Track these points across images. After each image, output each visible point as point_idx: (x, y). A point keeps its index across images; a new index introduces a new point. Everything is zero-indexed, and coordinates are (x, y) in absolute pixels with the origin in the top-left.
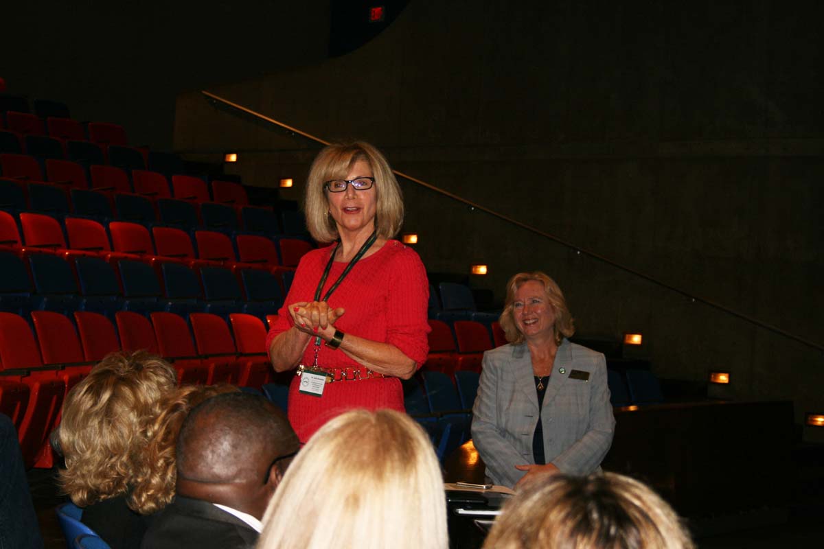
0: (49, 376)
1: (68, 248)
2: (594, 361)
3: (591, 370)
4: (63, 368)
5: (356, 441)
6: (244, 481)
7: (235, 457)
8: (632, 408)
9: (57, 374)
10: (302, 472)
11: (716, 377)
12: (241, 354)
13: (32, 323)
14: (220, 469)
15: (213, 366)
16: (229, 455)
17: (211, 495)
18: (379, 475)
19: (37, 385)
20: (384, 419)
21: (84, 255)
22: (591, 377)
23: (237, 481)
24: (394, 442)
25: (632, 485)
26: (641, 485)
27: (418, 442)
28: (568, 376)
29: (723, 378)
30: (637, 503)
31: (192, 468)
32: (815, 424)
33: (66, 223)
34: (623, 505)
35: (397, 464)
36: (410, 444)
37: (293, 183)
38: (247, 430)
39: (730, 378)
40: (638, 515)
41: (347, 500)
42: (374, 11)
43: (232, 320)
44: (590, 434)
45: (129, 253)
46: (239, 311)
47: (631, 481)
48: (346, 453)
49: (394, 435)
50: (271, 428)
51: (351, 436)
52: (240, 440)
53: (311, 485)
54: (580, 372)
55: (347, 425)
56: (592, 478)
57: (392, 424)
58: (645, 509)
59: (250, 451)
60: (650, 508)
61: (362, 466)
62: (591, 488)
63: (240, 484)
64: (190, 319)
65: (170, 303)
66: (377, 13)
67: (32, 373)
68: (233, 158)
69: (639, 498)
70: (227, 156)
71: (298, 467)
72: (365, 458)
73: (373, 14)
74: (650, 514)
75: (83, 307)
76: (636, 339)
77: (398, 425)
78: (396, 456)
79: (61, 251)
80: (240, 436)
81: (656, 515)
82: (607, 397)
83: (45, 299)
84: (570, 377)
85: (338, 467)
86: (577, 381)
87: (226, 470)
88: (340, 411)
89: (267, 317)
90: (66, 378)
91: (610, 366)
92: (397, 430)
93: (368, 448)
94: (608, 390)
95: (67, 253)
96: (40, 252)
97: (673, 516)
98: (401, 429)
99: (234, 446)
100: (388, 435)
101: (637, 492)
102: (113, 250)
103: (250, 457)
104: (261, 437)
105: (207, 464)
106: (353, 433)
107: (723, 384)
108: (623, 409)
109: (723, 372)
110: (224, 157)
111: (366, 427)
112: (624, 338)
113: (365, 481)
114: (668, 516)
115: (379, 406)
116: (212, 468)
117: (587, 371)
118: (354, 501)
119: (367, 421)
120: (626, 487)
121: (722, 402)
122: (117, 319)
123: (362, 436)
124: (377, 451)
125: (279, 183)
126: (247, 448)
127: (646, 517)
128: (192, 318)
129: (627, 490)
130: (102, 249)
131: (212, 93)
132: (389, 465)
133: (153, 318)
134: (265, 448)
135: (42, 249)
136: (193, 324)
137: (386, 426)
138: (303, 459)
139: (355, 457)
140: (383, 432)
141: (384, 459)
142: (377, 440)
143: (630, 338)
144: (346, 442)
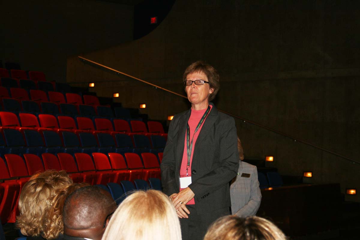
0: (13, 182)
1: (21, 126)
2: (252, 169)
3: (251, 173)
4: (19, 179)
5: (139, 206)
6: (95, 227)
7: (90, 218)
8: (270, 189)
9: (16, 181)
10: (117, 221)
11: (306, 174)
12: (98, 170)
13: (5, 160)
14: (83, 223)
15: (85, 176)
16: (87, 217)
17: (80, 235)
18: (151, 220)
19: (7, 187)
20: (150, 195)
21: (28, 129)
22: (251, 176)
23: (92, 228)
24: (155, 205)
25: (265, 222)
26: (269, 222)
27: (167, 203)
28: (241, 176)
29: (309, 175)
30: (267, 229)
31: (71, 223)
32: (350, 193)
33: (20, 115)
34: (260, 230)
35: (158, 214)
36: (163, 205)
37: (119, 95)
38: (94, 205)
39: (312, 174)
40: (267, 234)
41: (137, 232)
42: (152, 20)
43: (93, 155)
44: (251, 201)
45: (47, 127)
46: (96, 151)
47: (264, 220)
48: (135, 212)
49: (155, 202)
50: (104, 202)
51: (136, 204)
52: (92, 209)
53: (120, 227)
54: (246, 174)
55: (134, 199)
56: (248, 218)
57: (154, 197)
58: (270, 232)
59: (96, 214)
60: (272, 232)
61: (143, 216)
62: (246, 222)
63: (94, 229)
64: (75, 156)
65: (66, 149)
66: (154, 20)
67: (6, 181)
68: (93, 85)
69: (268, 227)
70: (90, 84)
71: (115, 219)
72: (143, 213)
73: (152, 21)
74: (273, 234)
75: (28, 152)
76: (271, 159)
77: (157, 197)
78: (157, 211)
79: (17, 128)
80: (91, 208)
81: (275, 234)
82: (258, 185)
83: (11, 149)
84: (242, 176)
85: (132, 218)
86: (244, 178)
87: (86, 223)
88: (131, 192)
89: (109, 154)
90: (20, 183)
91: (259, 171)
92: (157, 199)
93: (144, 208)
94: (258, 182)
95: (20, 129)
96: (9, 128)
97: (283, 235)
98: (159, 198)
99: (89, 213)
100: (153, 202)
101: (267, 224)
102: (40, 126)
103: (97, 216)
104: (101, 208)
105: (78, 221)
106: (138, 202)
107: (309, 177)
108: (266, 189)
109: (309, 172)
110: (89, 85)
111: (143, 199)
112: (265, 158)
113: (144, 223)
114: (280, 235)
115: (148, 189)
116: (80, 223)
117: (249, 174)
118: (140, 232)
119: (143, 196)
120: (262, 222)
121: (309, 185)
122: (43, 157)
123: (141, 204)
124: (149, 209)
125: (113, 95)
126: (95, 213)
127: (271, 235)
128: (75, 155)
129: (262, 224)
130: (35, 126)
131: (83, 57)
132: (154, 215)
133: (58, 156)
134: (103, 212)
135: (9, 127)
136: (76, 158)
137: (152, 198)
138: (116, 215)
139: (139, 213)
140: (150, 201)
141: (152, 214)
142: (148, 204)
143: (268, 158)
144: (134, 207)
